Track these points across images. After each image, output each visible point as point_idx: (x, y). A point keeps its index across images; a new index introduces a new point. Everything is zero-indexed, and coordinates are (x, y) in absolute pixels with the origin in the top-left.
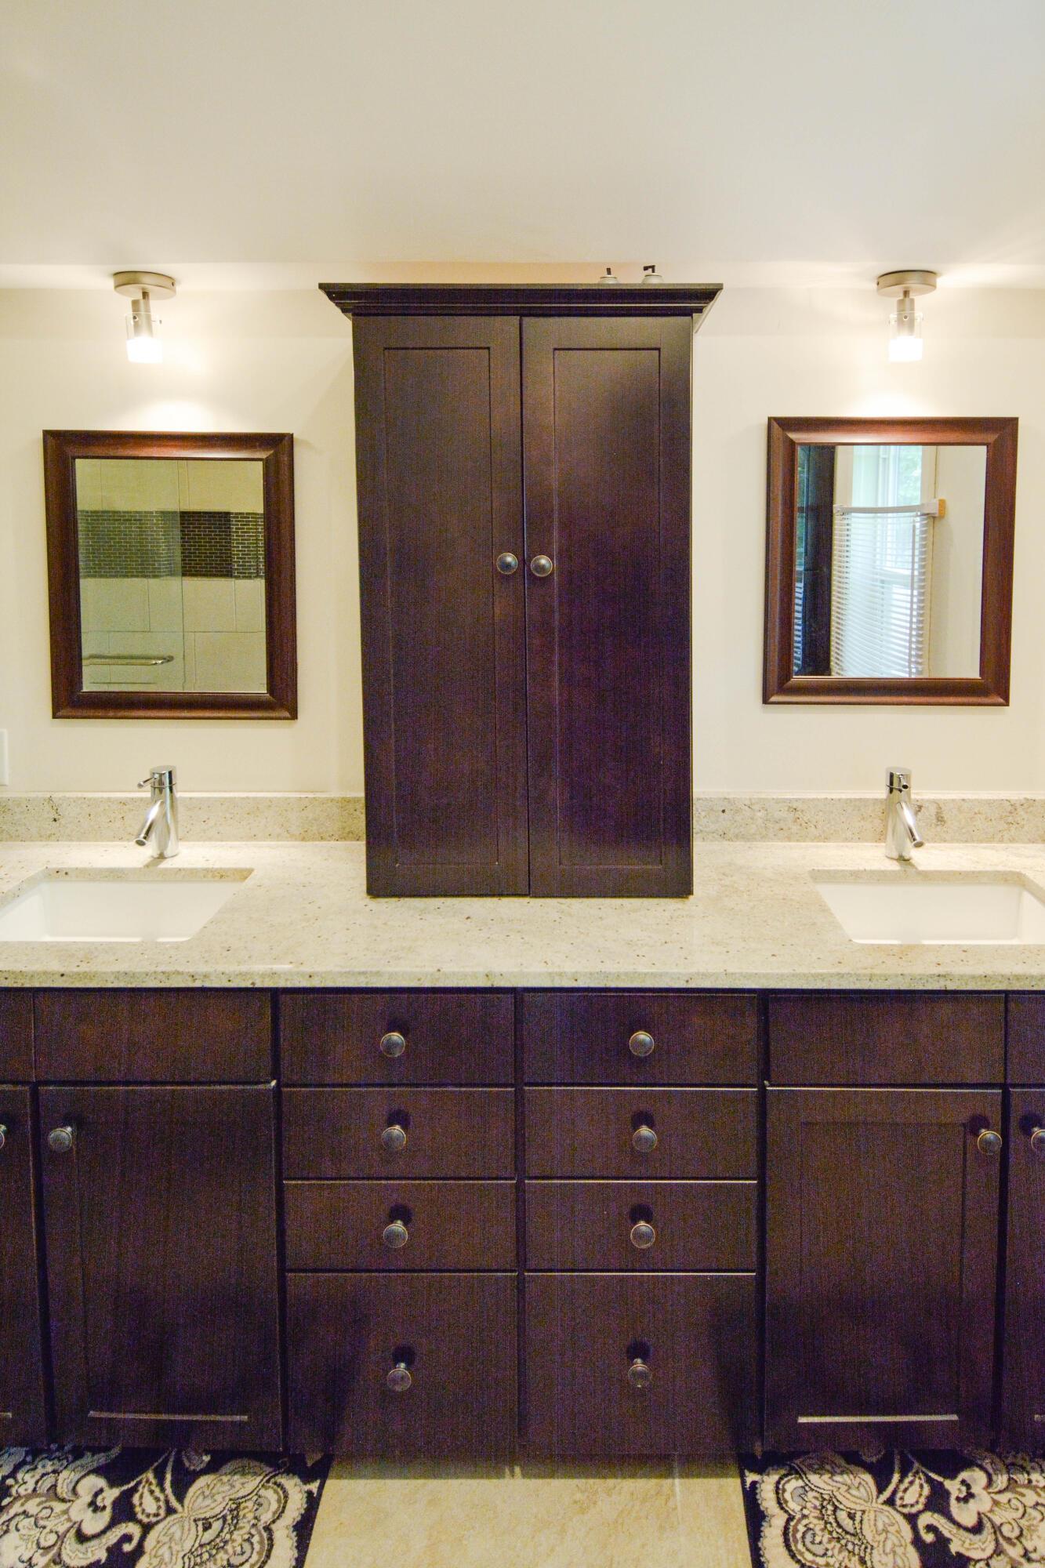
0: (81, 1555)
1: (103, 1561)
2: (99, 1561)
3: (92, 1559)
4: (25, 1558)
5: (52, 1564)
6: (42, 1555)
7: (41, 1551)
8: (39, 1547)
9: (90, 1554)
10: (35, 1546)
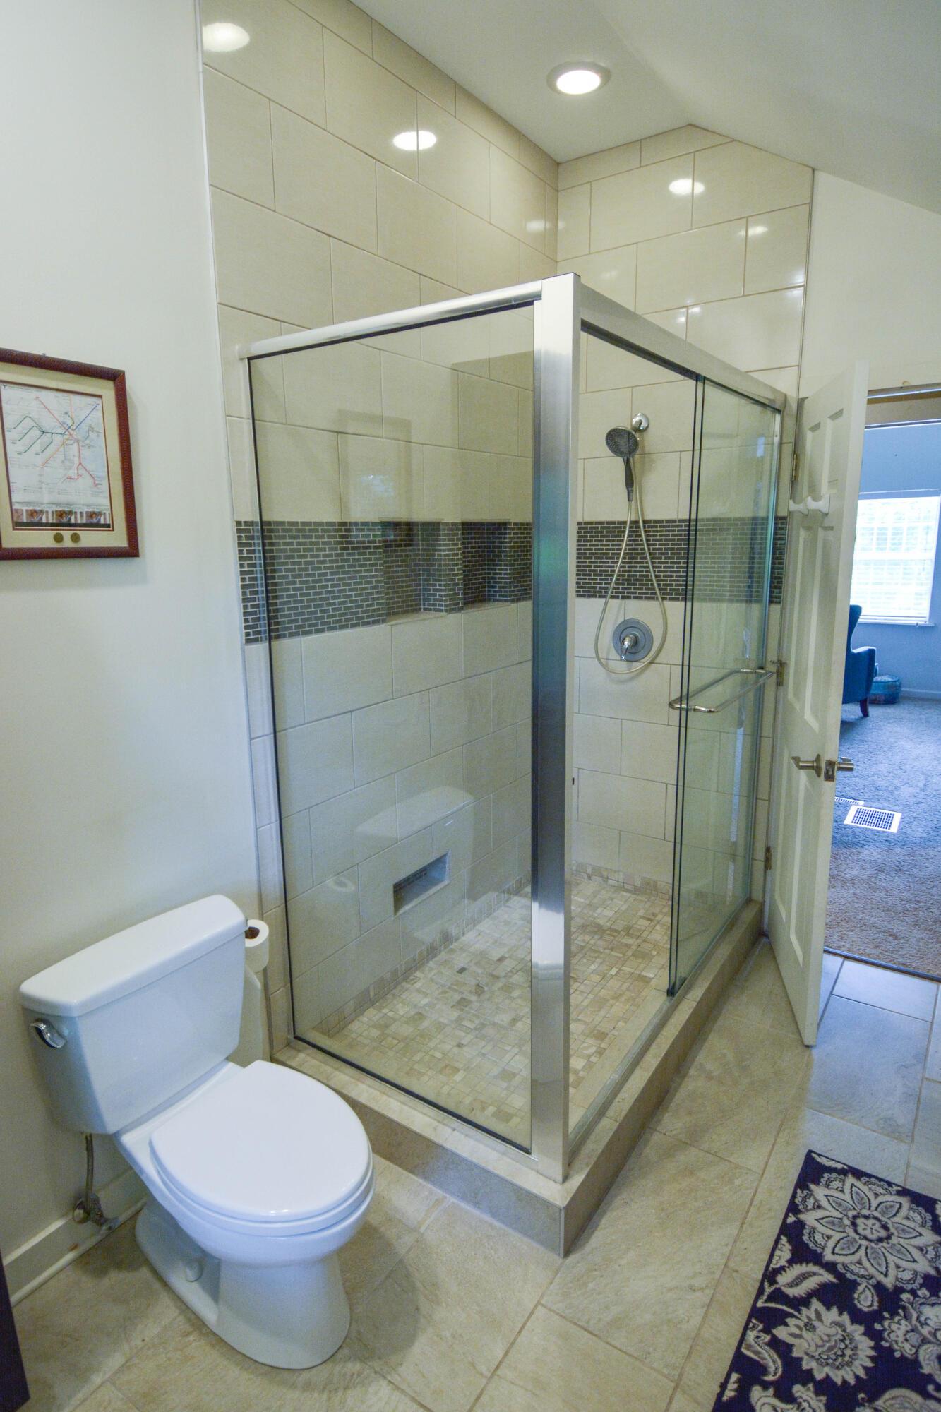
0: (927, 1356)
1: (921, 1371)
2: (921, 1367)
3: (923, 1364)
4: (928, 1322)
5: (922, 1338)
6: (930, 1332)
7: (933, 1331)
8: (936, 1330)
9: (927, 1362)
10: (937, 1327)
